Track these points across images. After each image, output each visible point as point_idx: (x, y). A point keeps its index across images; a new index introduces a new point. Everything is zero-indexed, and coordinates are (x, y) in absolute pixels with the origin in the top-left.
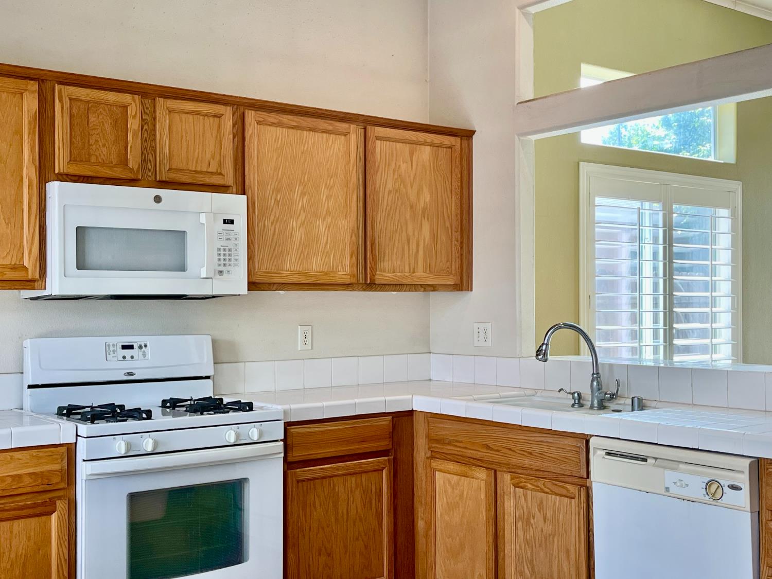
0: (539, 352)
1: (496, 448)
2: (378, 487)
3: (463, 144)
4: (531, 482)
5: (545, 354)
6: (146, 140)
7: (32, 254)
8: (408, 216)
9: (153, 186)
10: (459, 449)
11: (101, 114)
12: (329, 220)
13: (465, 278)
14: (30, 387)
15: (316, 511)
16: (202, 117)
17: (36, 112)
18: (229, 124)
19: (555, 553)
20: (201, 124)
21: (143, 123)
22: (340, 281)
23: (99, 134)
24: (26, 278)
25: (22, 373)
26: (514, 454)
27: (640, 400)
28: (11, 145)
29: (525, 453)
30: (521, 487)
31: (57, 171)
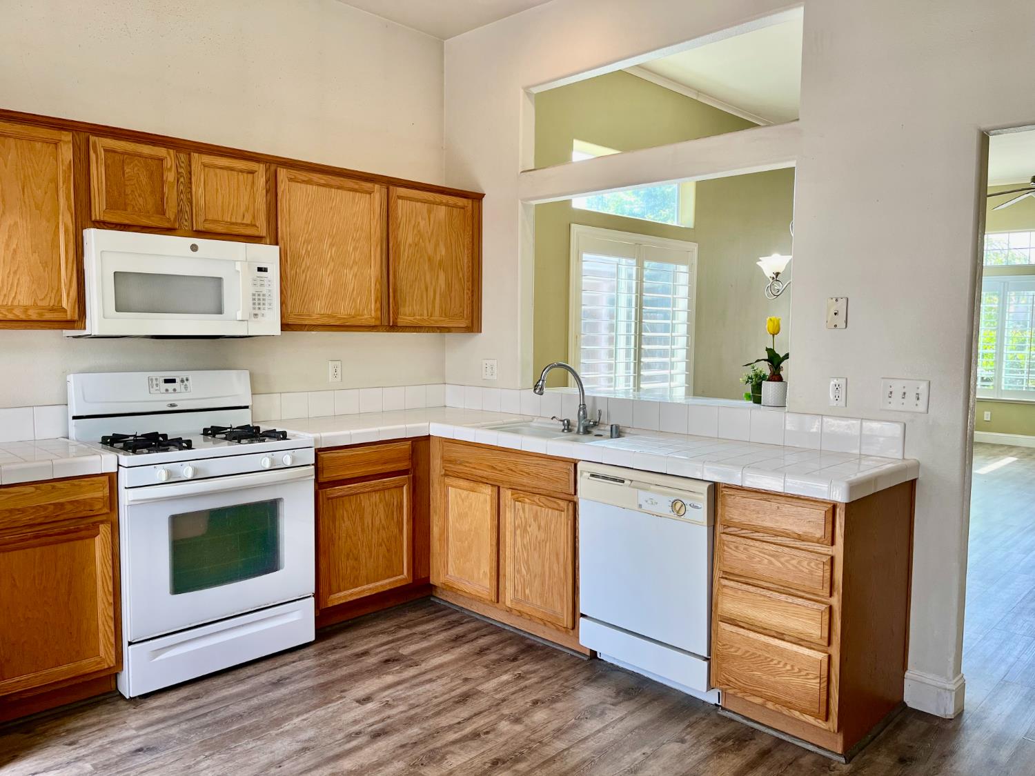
0: (536, 387)
1: (499, 468)
2: (399, 500)
3: (474, 205)
4: (528, 497)
5: (541, 389)
6: (182, 192)
7: (70, 297)
8: (426, 268)
9: (190, 235)
10: (468, 469)
11: (136, 165)
12: (355, 269)
13: (475, 322)
14: (74, 418)
15: (344, 522)
16: (235, 173)
17: (70, 162)
18: (263, 180)
19: (547, 556)
20: (236, 180)
21: (179, 176)
22: (364, 323)
23: (134, 184)
24: (65, 319)
25: (67, 405)
26: (514, 473)
27: (617, 427)
28: (46, 193)
29: (524, 474)
30: (520, 501)
31: (93, 219)
